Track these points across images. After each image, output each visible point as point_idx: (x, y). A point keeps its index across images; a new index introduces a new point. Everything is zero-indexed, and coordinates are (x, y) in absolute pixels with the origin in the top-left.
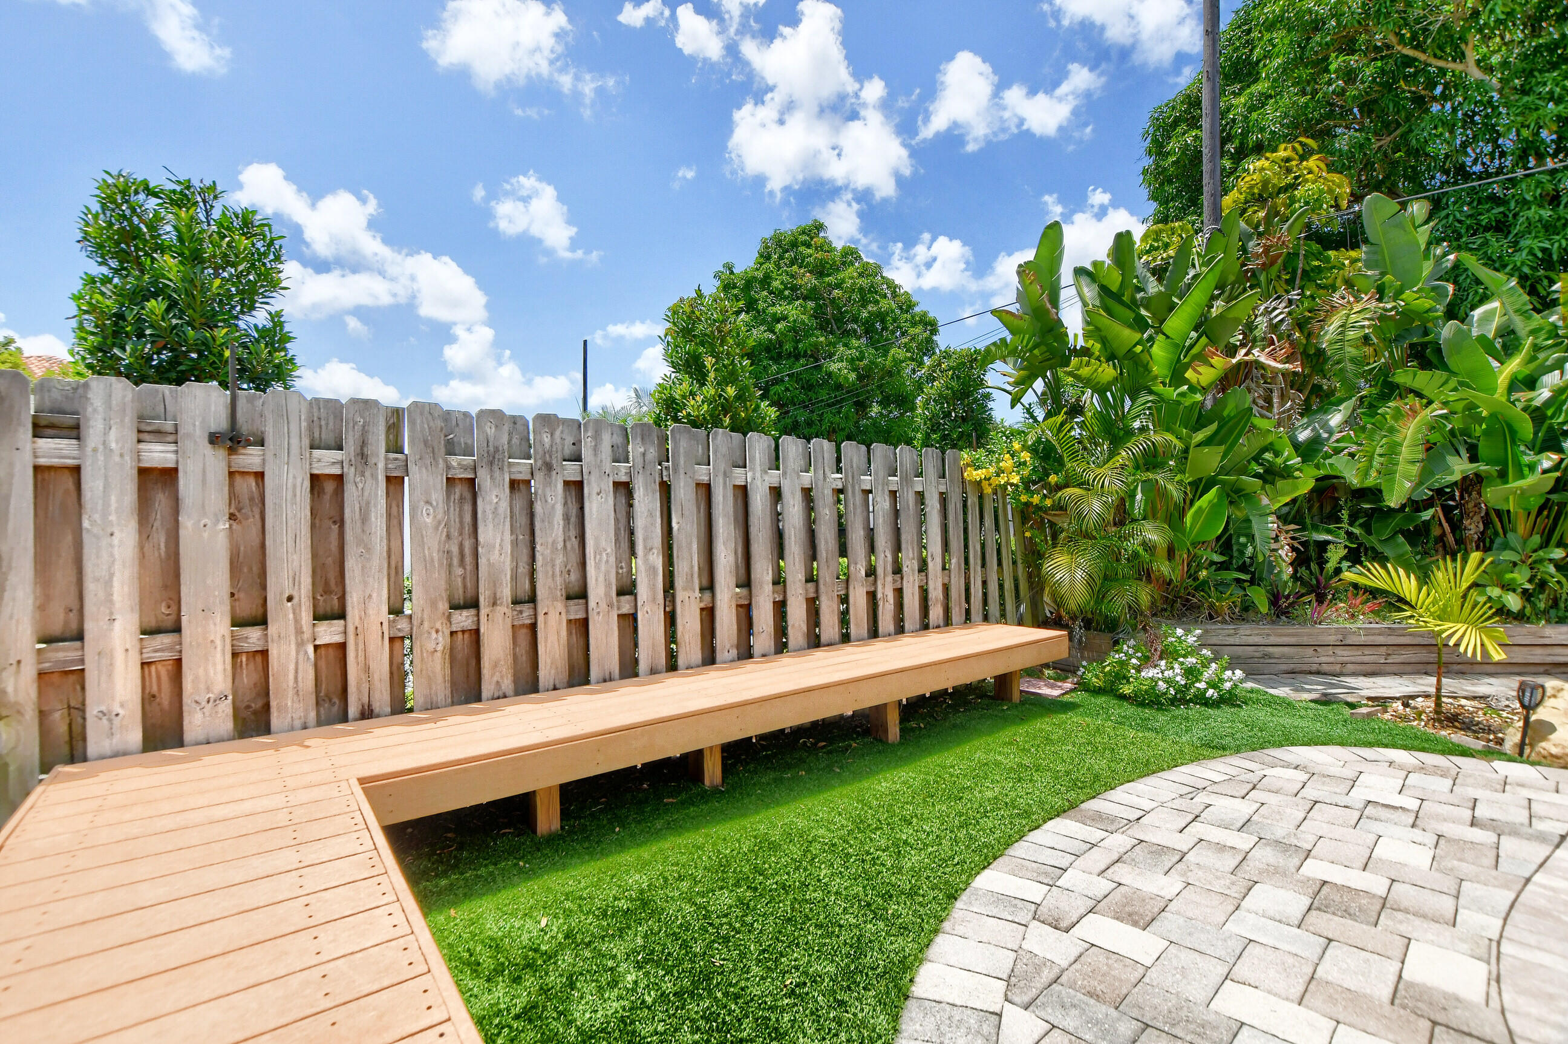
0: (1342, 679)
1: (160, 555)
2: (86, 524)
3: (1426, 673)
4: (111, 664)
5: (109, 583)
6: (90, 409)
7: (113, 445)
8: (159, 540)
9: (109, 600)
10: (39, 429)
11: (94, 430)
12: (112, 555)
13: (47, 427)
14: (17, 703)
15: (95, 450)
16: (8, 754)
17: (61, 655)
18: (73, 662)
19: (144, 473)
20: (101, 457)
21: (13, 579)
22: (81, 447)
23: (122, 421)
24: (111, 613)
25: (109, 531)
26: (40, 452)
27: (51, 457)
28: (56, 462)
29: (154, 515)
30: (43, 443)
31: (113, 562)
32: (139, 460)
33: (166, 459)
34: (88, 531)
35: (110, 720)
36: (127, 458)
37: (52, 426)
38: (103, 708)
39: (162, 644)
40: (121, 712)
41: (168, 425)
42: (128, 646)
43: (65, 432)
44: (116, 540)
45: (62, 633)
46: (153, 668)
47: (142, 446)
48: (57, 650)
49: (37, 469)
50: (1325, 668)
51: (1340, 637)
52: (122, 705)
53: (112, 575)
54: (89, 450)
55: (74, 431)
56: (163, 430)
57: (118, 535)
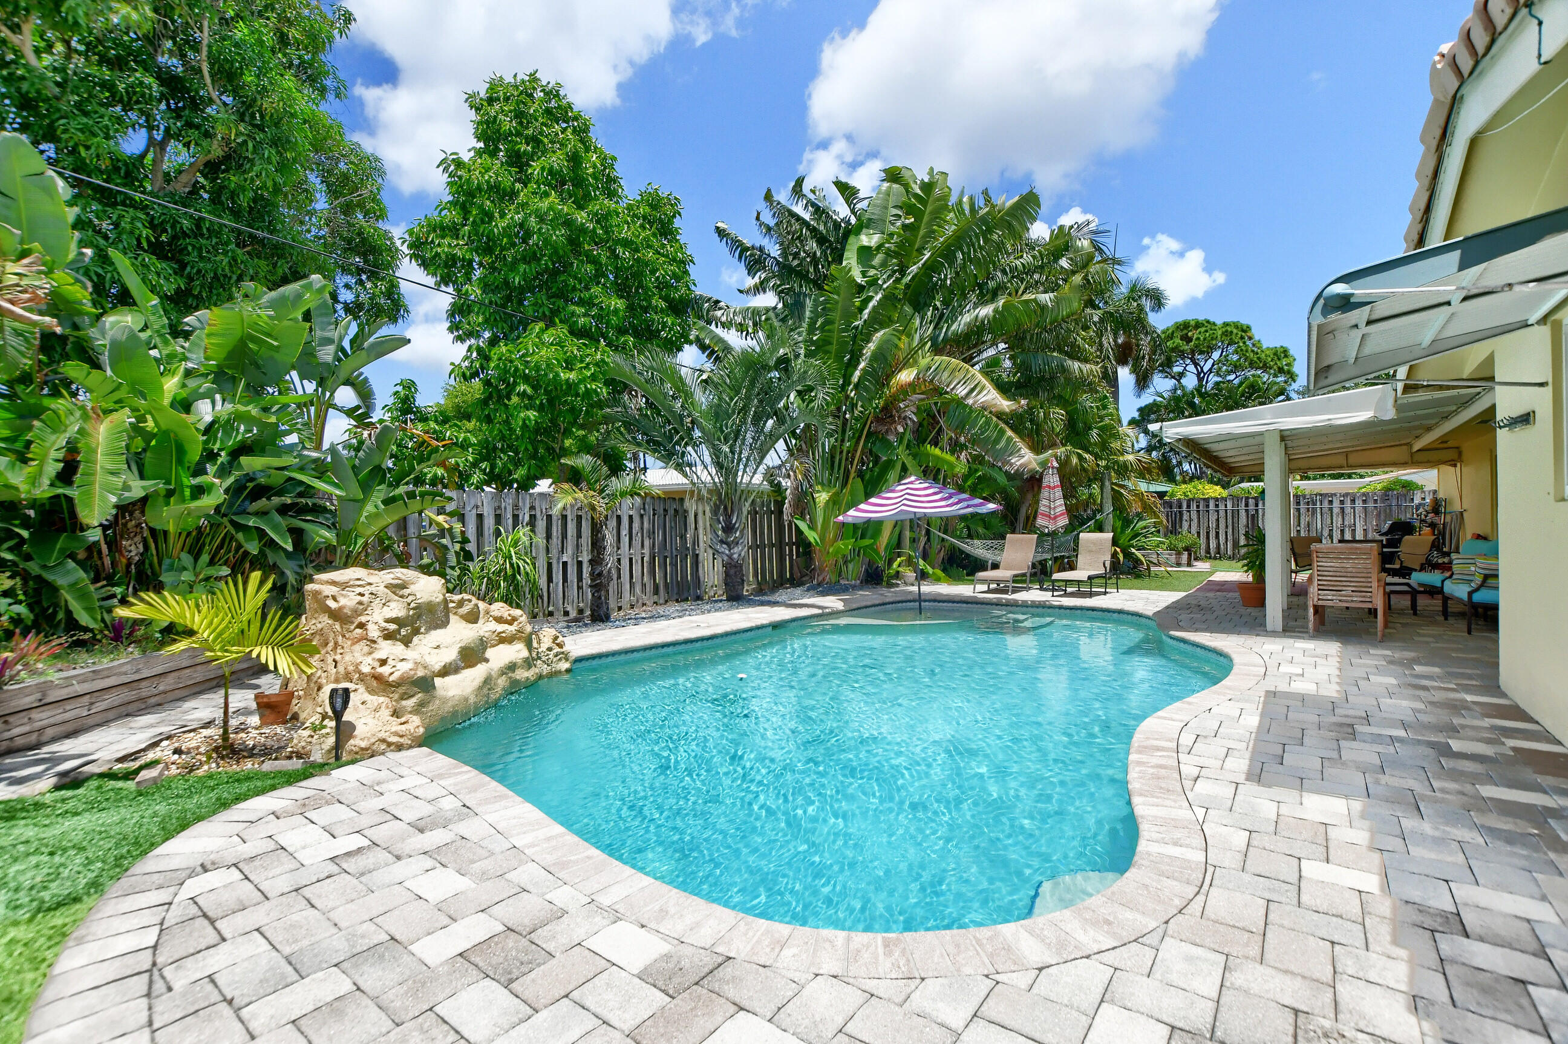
0: (45, 749)
3: (128, 715)
50: (20, 742)
51: (38, 696)
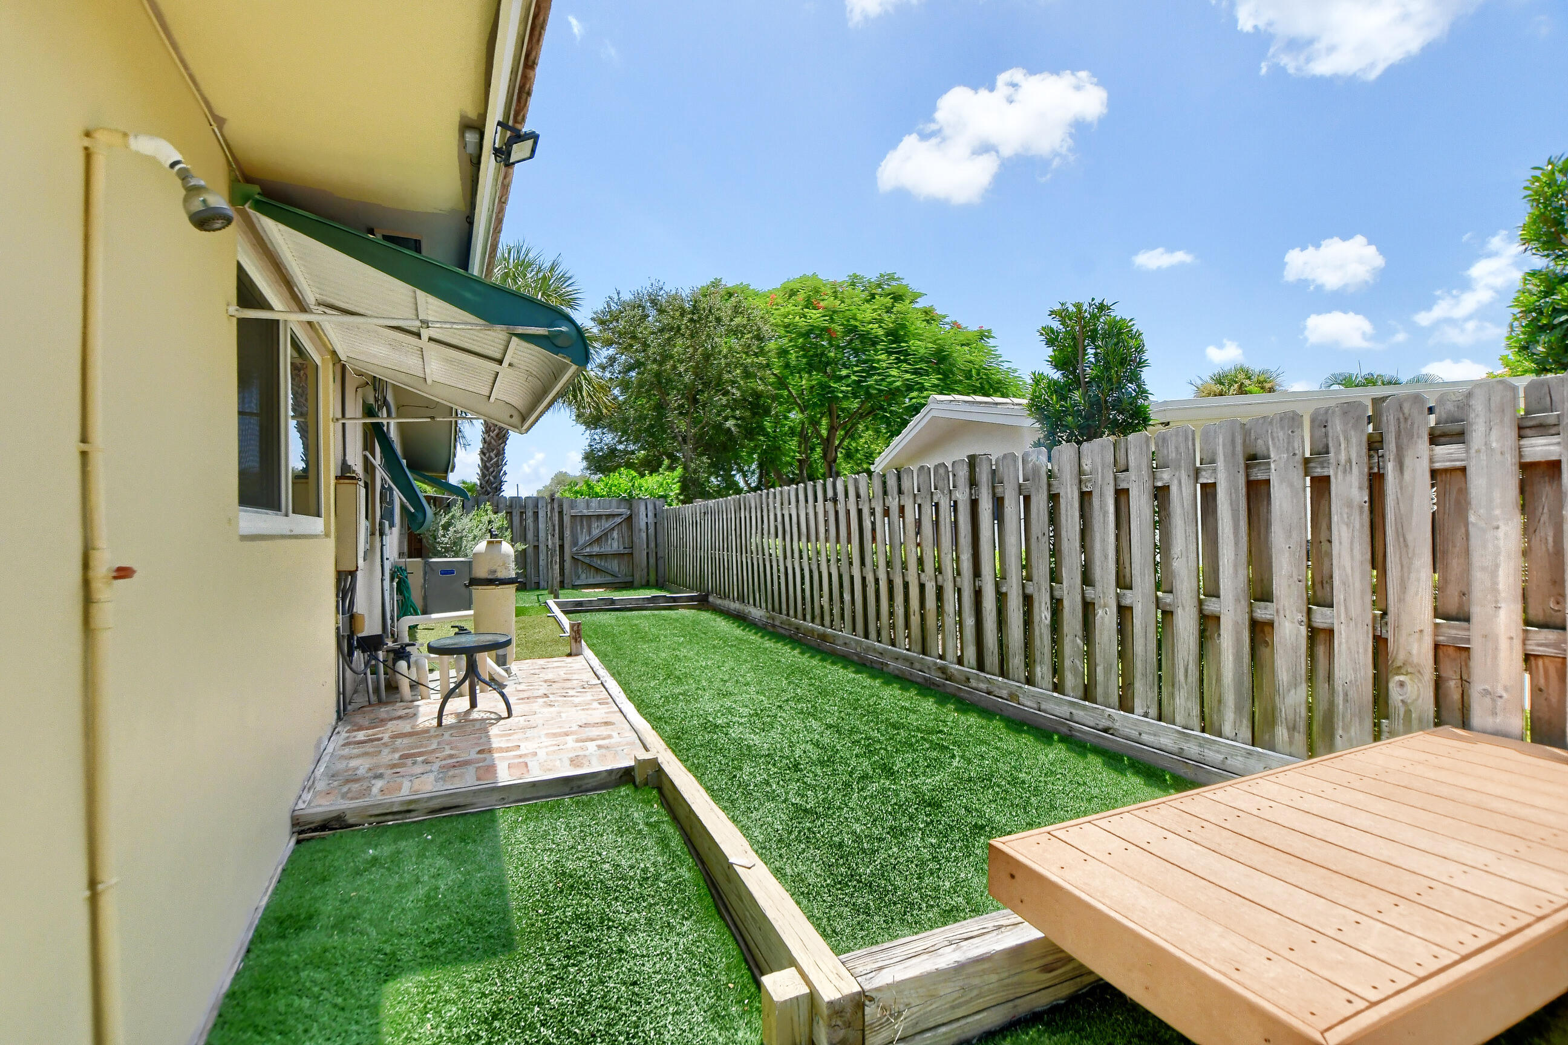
1: (1548, 550)
2: (1472, 518)
4: (1496, 648)
5: (1494, 574)
6: (1472, 415)
7: (1494, 445)
8: (1546, 535)
9: (1494, 589)
10: (1435, 439)
11: (1477, 435)
12: (1497, 547)
13: (1440, 436)
14: (1419, 665)
15: (1478, 451)
16: (1412, 703)
17: (1453, 632)
18: (1462, 640)
19: (1526, 468)
20: (1483, 457)
21: (1417, 563)
22: (1467, 451)
23: (1502, 421)
24: (1497, 601)
25: (1495, 524)
26: (1436, 458)
27: (1444, 461)
28: (1448, 464)
29: (1540, 510)
30: (1440, 450)
31: (1499, 554)
32: (1521, 456)
33: (1549, 452)
34: (1473, 524)
35: (1493, 700)
36: (1508, 456)
37: (1444, 435)
38: (1487, 687)
39: (1546, 639)
40: (1505, 695)
41: (1551, 417)
42: (1513, 635)
43: (1454, 439)
44: (1501, 533)
45: (1457, 614)
46: (1540, 662)
47: (1524, 442)
48: (1453, 627)
49: (1434, 473)
52: (1506, 689)
53: (1497, 566)
54: (1473, 451)
55: (1459, 436)
56: (1544, 423)
57: (1503, 528)
